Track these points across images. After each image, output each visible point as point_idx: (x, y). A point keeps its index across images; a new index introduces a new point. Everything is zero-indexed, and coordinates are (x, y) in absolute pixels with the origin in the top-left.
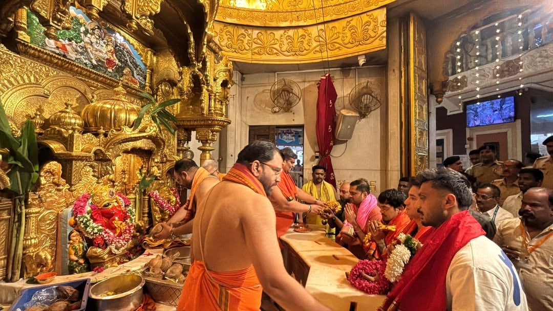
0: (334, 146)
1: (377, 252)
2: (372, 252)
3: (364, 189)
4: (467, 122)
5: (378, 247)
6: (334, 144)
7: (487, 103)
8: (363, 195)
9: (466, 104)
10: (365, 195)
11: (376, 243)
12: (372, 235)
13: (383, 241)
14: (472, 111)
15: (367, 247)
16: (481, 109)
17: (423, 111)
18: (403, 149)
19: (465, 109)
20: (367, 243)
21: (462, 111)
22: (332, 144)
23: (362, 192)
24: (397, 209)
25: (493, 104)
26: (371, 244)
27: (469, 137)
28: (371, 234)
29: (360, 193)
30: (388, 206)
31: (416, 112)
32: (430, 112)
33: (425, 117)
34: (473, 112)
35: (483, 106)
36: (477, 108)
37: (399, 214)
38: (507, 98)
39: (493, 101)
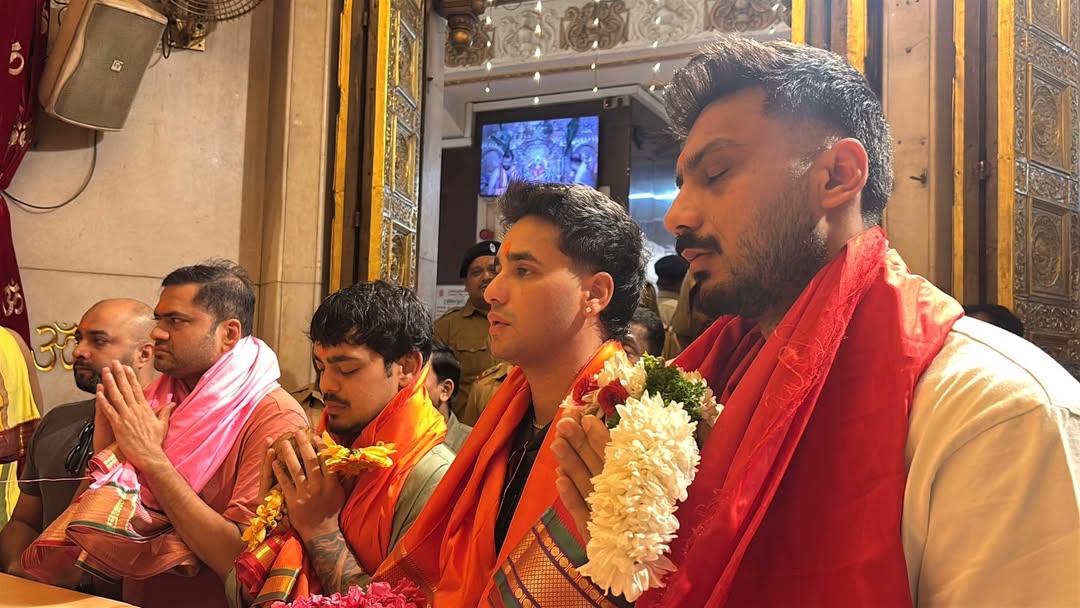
0: (29, 155)
1: (304, 579)
2: (286, 585)
3: (230, 305)
4: (483, 181)
5: (309, 555)
6: (34, 144)
7: (537, 126)
8: (220, 331)
9: (482, 119)
10: (231, 335)
11: (299, 538)
12: (284, 503)
13: (332, 524)
14: (496, 146)
15: (259, 566)
16: (520, 142)
17: (409, 61)
18: (339, 199)
19: (477, 138)
20: (260, 545)
21: (467, 142)
22: (18, 138)
23: (221, 316)
24: (396, 368)
25: (549, 131)
26: (277, 549)
27: (483, 227)
28: (278, 501)
29: (208, 318)
30: (360, 353)
31: (392, 56)
32: (429, 75)
33: (416, 88)
34: (499, 148)
35: (526, 132)
36: (511, 138)
37: (405, 391)
38: (583, 120)
39: (551, 121)
